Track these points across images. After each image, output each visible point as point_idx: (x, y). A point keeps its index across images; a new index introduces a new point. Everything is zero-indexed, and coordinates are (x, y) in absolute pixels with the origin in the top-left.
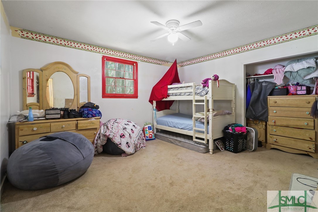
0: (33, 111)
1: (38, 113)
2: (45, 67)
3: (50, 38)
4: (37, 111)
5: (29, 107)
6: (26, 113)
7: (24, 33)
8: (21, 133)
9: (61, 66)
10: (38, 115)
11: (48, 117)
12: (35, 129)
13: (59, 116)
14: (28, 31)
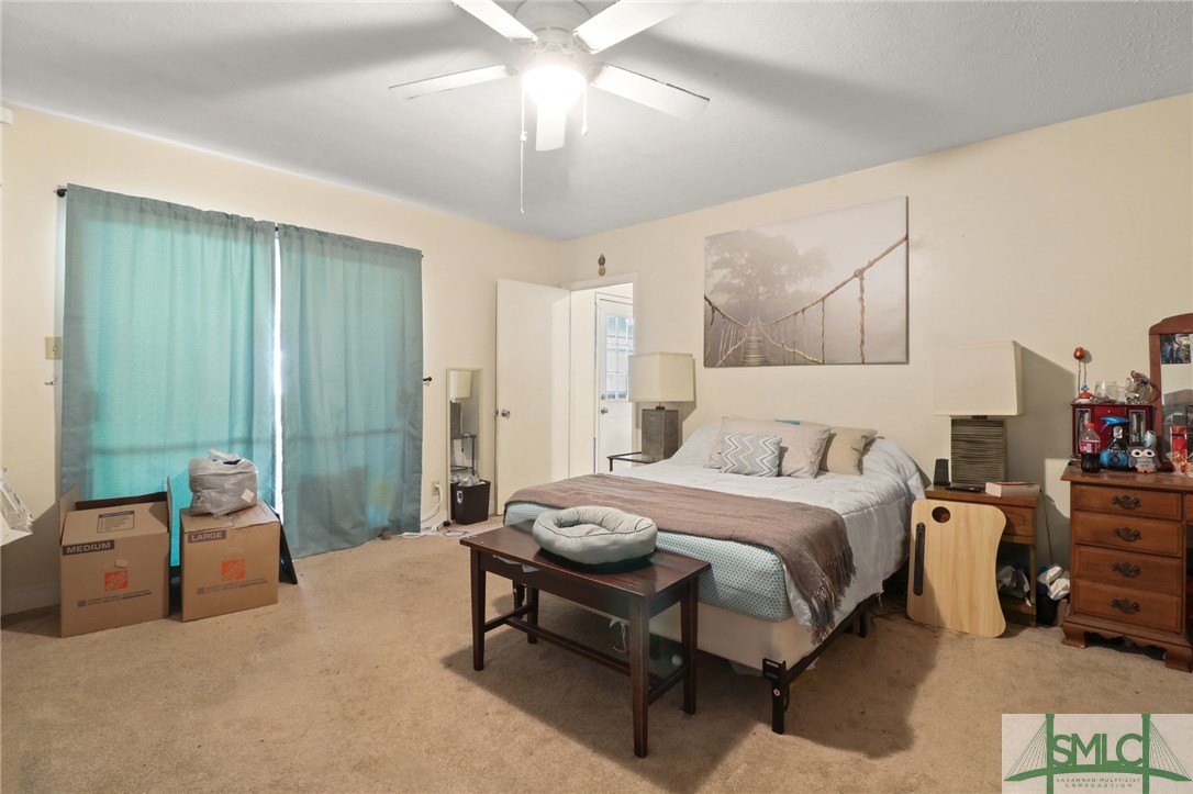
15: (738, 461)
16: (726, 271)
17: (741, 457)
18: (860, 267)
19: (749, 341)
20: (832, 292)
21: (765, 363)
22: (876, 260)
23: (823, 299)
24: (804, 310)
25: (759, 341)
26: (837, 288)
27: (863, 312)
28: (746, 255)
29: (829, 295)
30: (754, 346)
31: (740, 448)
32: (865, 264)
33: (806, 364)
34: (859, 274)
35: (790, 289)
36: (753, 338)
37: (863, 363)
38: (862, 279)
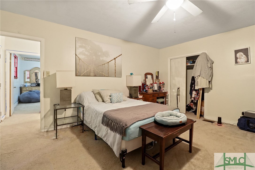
0: (27, 84)
1: (29, 84)
2: (31, 69)
3: (33, 59)
4: (28, 84)
5: (26, 82)
6: (25, 84)
7: (25, 59)
8: (23, 90)
9: (37, 68)
10: (29, 85)
11: (32, 86)
12: (27, 89)
13: (35, 86)
14: (26, 58)
15: (118, 99)
16: (83, 49)
17: (118, 98)
18: (115, 58)
19: (91, 70)
20: (110, 61)
21: (95, 76)
22: (117, 57)
23: (108, 63)
24: (104, 64)
25: (94, 70)
26: (111, 61)
27: (115, 67)
28: (90, 47)
29: (109, 62)
30: (92, 71)
31: (117, 96)
32: (116, 57)
33: (105, 77)
34: (115, 59)
35: (101, 59)
36: (92, 69)
37: (115, 77)
38: (115, 60)
